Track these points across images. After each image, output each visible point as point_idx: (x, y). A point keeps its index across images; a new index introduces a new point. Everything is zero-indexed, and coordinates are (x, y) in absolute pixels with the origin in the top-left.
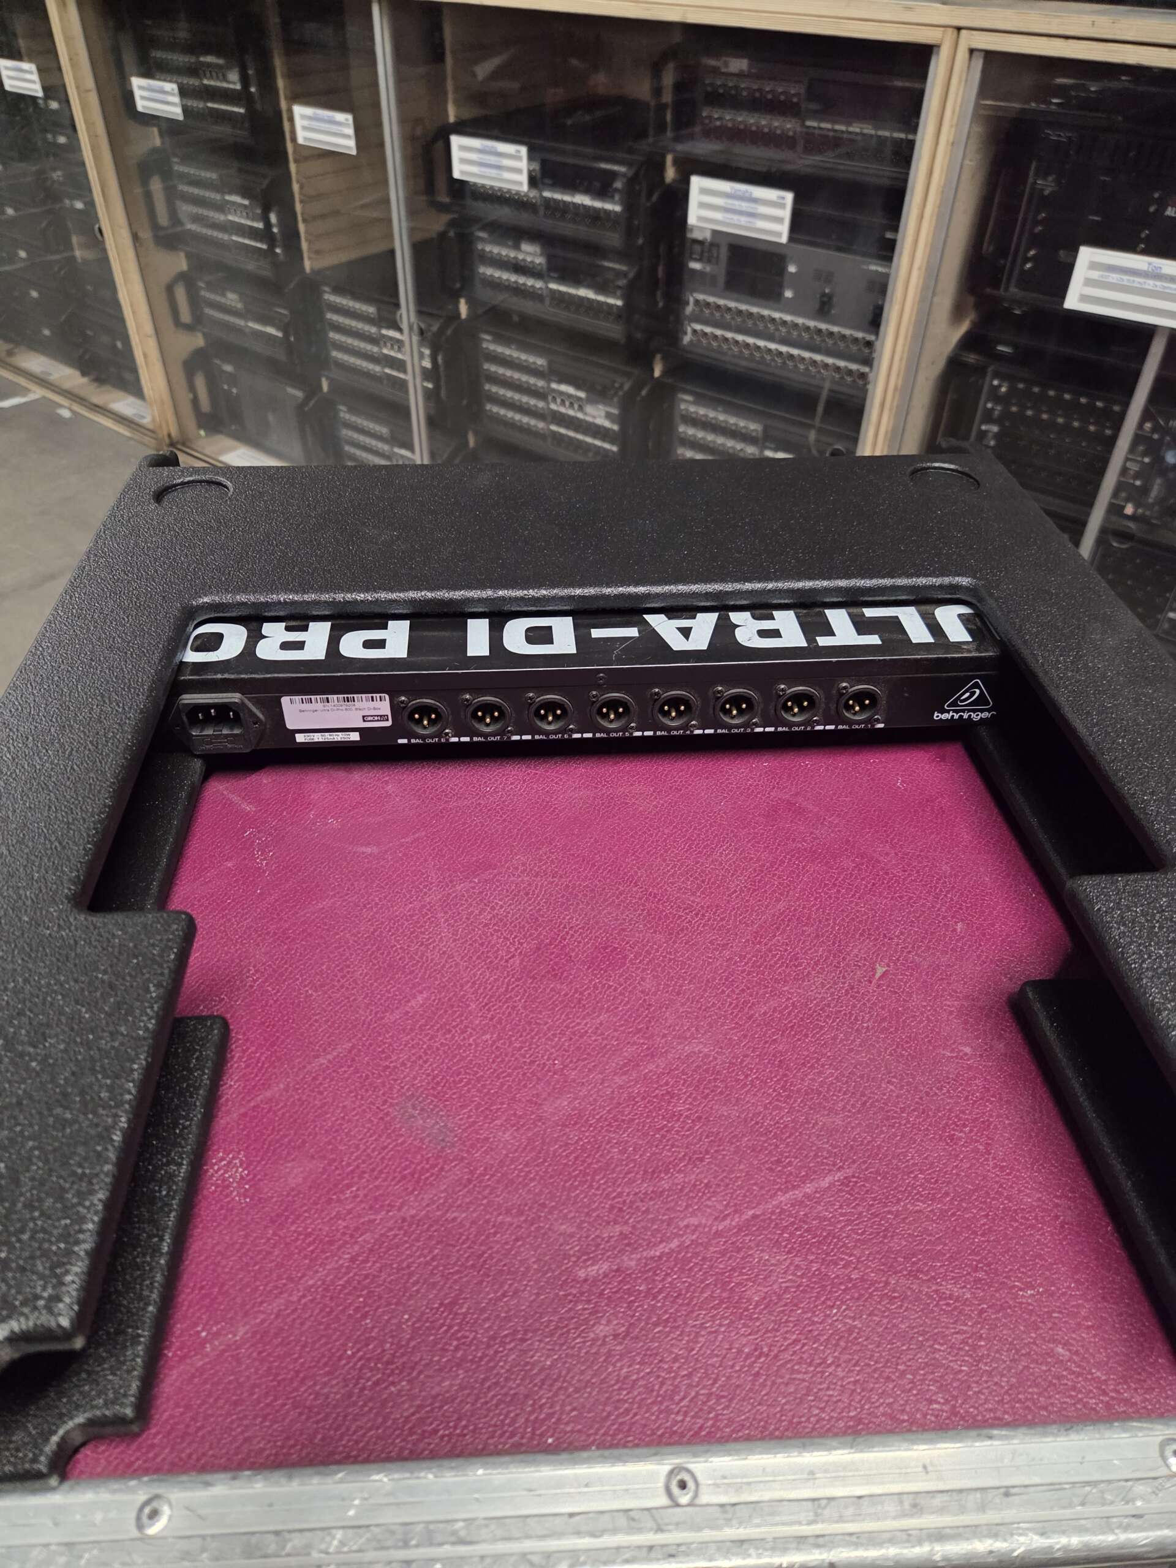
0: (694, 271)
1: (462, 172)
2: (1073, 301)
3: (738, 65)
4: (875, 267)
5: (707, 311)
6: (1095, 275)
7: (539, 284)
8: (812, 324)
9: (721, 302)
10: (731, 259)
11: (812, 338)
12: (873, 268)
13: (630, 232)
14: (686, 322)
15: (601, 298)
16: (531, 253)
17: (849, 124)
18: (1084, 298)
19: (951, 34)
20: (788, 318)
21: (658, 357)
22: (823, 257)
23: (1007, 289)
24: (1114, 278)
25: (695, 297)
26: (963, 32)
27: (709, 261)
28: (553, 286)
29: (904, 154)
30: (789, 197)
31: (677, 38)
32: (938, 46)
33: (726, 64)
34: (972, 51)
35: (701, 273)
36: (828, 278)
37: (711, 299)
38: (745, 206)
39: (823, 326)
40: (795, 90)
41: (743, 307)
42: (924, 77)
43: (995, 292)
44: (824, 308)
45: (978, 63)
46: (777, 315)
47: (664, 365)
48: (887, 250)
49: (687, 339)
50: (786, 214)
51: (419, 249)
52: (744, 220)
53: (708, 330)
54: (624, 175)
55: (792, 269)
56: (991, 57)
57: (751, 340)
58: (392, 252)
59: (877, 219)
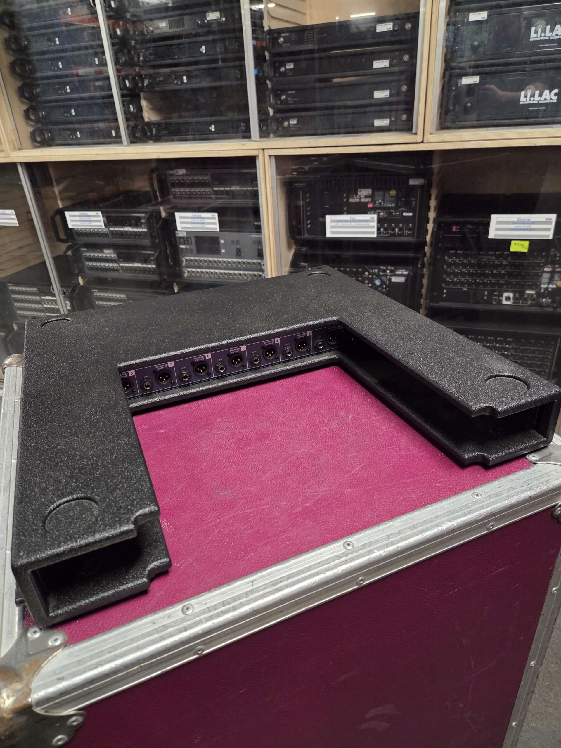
0: (183, 249)
1: (72, 225)
2: (329, 235)
3: (182, 172)
4: (254, 236)
5: (192, 263)
6: (334, 224)
7: (115, 265)
8: (235, 260)
9: (197, 258)
10: (197, 243)
11: (237, 265)
12: (253, 236)
13: (153, 238)
14: (184, 269)
15: (145, 266)
16: (109, 253)
17: (230, 187)
18: (332, 233)
19: (261, 151)
20: (225, 260)
21: (175, 284)
22: (235, 235)
23: (304, 235)
24: (340, 224)
25: (185, 259)
26: (265, 150)
27: (188, 244)
28: (121, 265)
29: (255, 195)
30: (216, 215)
31: (154, 165)
32: (258, 156)
33: (177, 172)
34: (270, 156)
35: (186, 249)
36: (238, 242)
37: (192, 258)
38: (199, 220)
39: (240, 260)
40: (207, 178)
41: (206, 259)
42: (255, 167)
43: (300, 237)
44: (239, 253)
45: (273, 160)
46: (221, 259)
47: (178, 287)
48: (258, 229)
49: (186, 275)
50: (216, 221)
51: (56, 259)
52: (200, 226)
53: (194, 270)
54: (144, 217)
55: (222, 241)
56: (278, 158)
57: (213, 271)
58: (44, 263)
59: (251, 218)
